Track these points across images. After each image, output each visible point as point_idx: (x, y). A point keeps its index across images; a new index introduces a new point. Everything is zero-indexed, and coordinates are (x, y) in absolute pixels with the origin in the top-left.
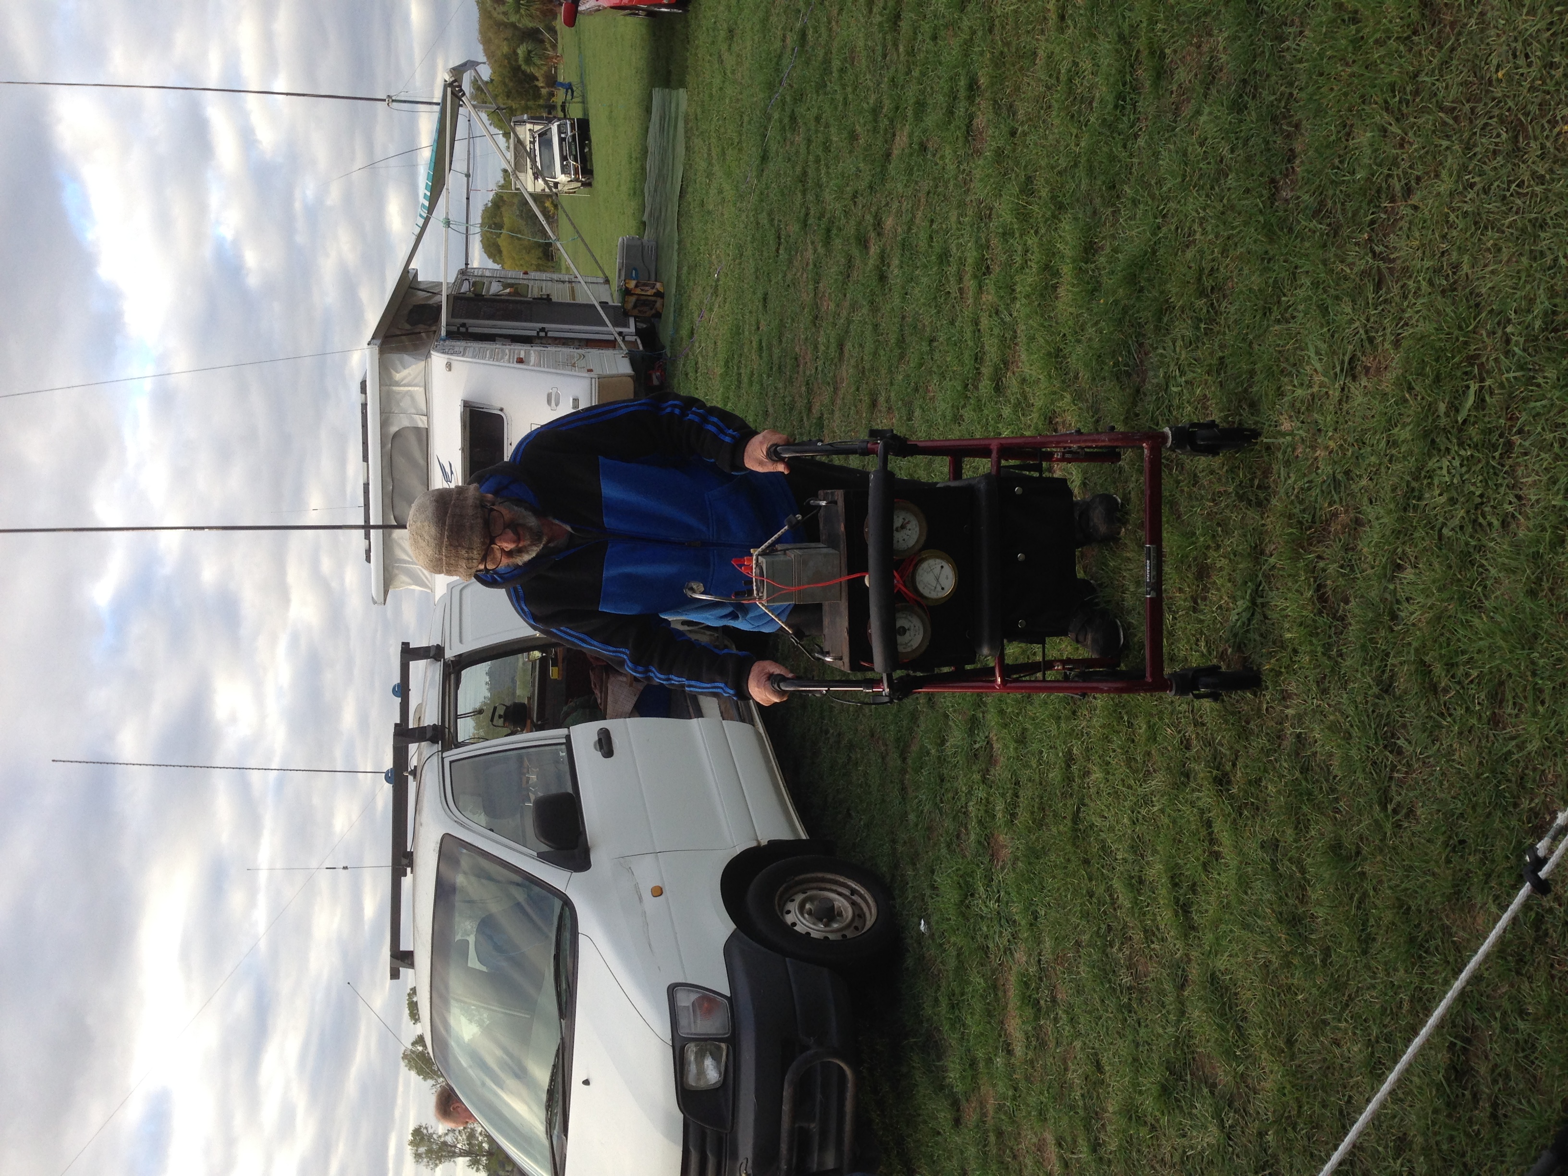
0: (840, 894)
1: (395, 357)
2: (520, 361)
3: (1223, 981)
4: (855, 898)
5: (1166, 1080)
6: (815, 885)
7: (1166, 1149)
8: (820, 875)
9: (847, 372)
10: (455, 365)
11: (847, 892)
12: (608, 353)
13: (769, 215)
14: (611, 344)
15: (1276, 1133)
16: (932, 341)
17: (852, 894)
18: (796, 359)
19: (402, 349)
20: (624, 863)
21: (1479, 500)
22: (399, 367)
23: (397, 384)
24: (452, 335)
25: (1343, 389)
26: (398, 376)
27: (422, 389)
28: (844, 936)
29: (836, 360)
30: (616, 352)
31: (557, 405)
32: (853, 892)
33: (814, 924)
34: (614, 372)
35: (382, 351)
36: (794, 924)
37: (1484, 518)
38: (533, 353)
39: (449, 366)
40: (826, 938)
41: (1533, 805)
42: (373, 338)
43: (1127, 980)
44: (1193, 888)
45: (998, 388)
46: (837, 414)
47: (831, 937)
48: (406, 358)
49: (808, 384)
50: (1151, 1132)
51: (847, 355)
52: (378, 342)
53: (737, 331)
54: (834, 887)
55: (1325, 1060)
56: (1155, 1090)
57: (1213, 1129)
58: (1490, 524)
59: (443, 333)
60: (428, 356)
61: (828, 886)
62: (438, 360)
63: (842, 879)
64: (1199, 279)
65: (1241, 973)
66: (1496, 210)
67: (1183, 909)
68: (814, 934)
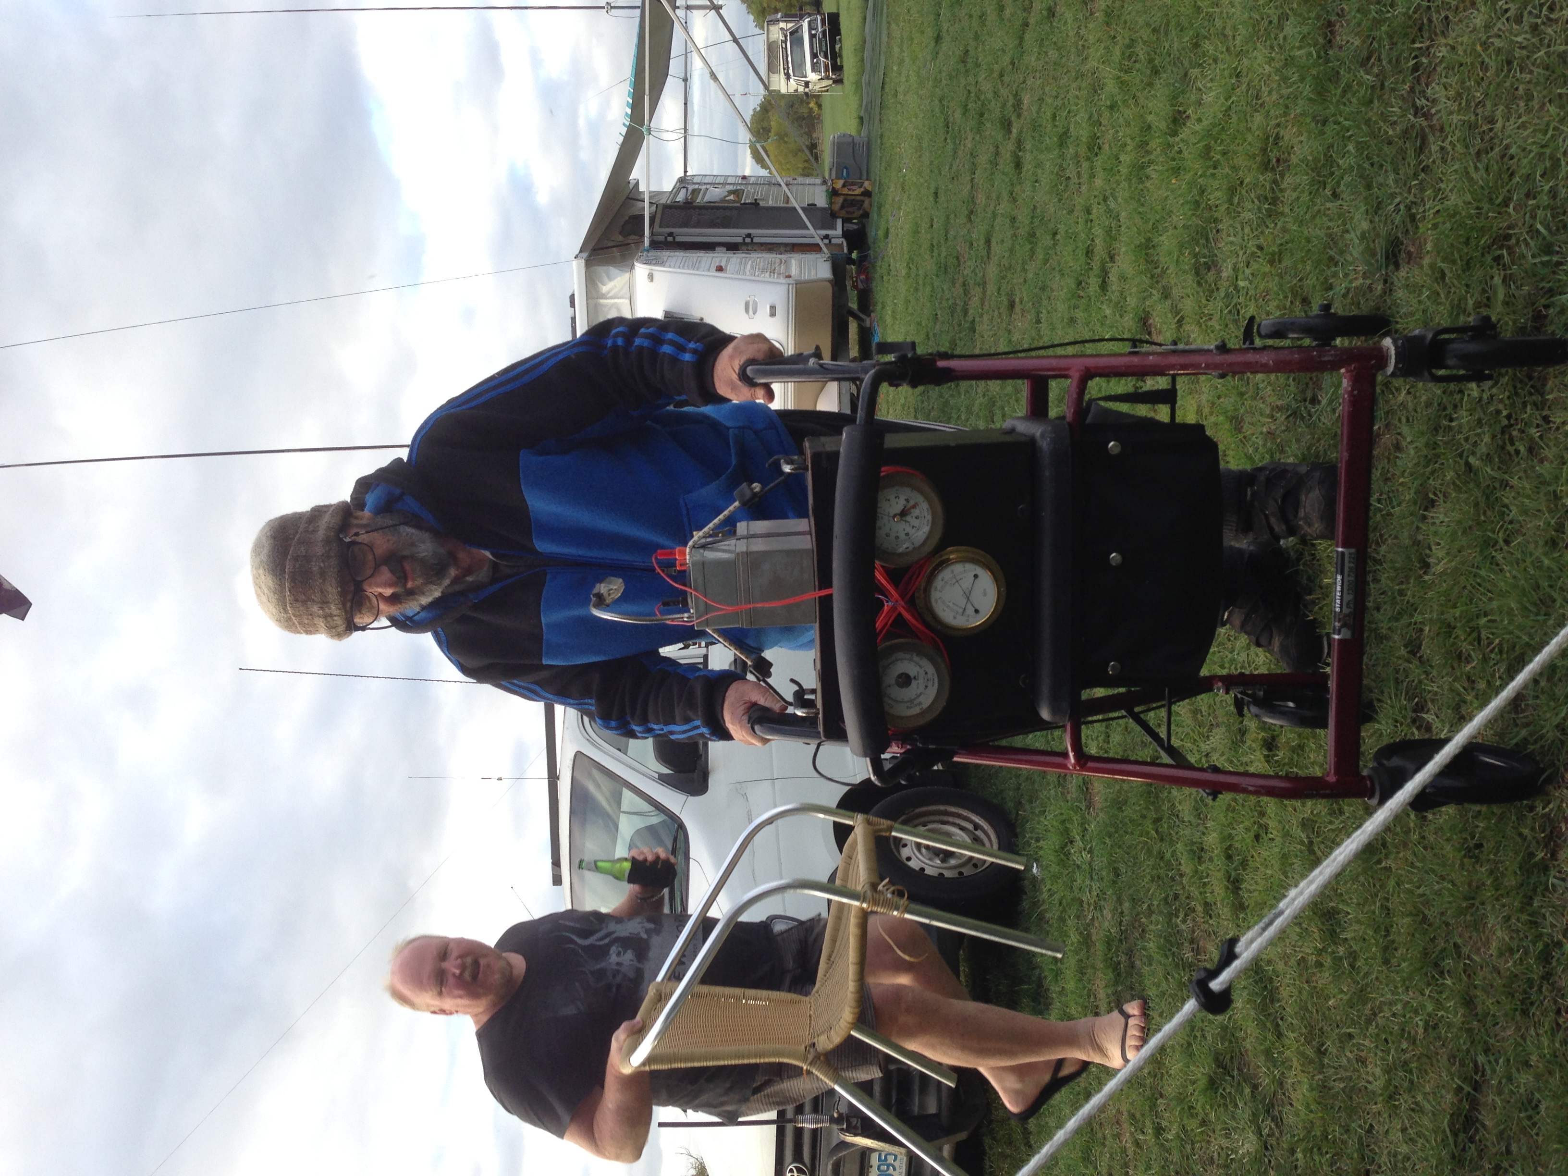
0: (962, 829)
1: (601, 270)
2: (720, 269)
3: (1267, 971)
4: (979, 833)
5: (1215, 1073)
6: (937, 818)
7: (1213, 1147)
8: (942, 808)
9: (992, 271)
10: (656, 275)
11: (970, 827)
12: (811, 257)
13: (940, 101)
14: (813, 248)
15: (1304, 1151)
16: (1055, 234)
17: (976, 829)
18: (958, 258)
19: (611, 261)
20: (740, 788)
21: (1505, 422)
22: (605, 279)
23: (604, 296)
24: (656, 245)
25: (1385, 281)
26: (604, 289)
27: (627, 301)
28: (961, 873)
29: (985, 259)
30: (818, 256)
31: (755, 313)
32: (977, 827)
33: (930, 859)
34: (813, 276)
35: (589, 263)
36: (909, 859)
37: (1512, 444)
38: (733, 260)
39: (651, 277)
40: (941, 875)
41: (1547, 810)
42: (581, 251)
43: (1189, 955)
44: (1244, 864)
45: (1104, 286)
46: (985, 318)
47: (948, 874)
48: (613, 270)
49: (964, 285)
50: (1201, 1126)
51: (993, 253)
52: (585, 255)
53: (916, 232)
54: (958, 821)
55: (1350, 1078)
56: (1203, 1082)
57: (1252, 1137)
58: (1517, 452)
59: (647, 242)
60: (632, 267)
61: (951, 819)
62: (641, 270)
63: (965, 813)
64: (1264, 150)
65: (1280, 966)
66: (1525, 43)
67: (1234, 885)
68: (929, 871)
